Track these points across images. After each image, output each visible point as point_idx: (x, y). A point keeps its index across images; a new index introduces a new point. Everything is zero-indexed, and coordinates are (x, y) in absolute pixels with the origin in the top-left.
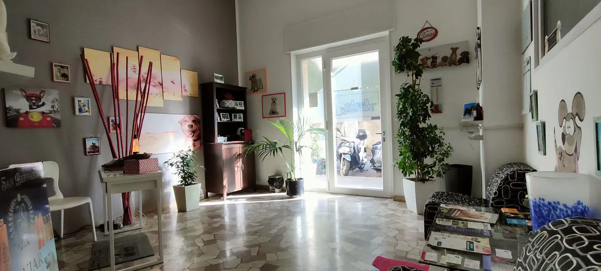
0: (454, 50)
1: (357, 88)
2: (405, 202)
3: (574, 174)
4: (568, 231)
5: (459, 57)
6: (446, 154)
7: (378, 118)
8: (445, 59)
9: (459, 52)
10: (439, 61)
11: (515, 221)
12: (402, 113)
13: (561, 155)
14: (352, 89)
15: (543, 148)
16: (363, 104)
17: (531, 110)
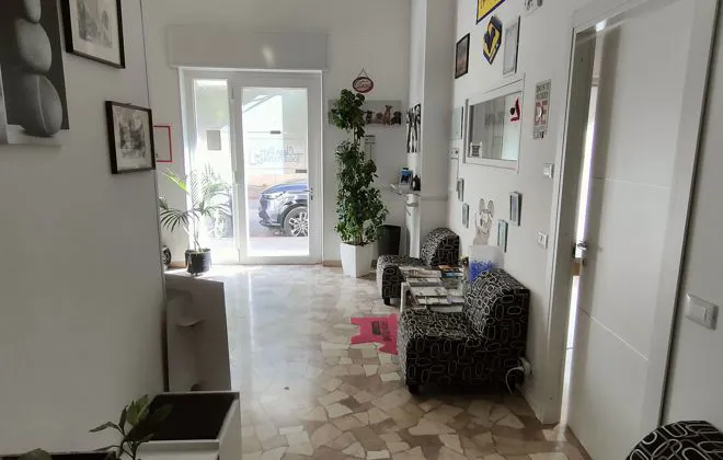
0: (389, 108)
1: (279, 132)
2: (341, 266)
3: (485, 246)
4: (489, 276)
5: (392, 116)
6: (383, 216)
7: (305, 171)
8: (379, 116)
9: (392, 111)
10: (374, 116)
11: (450, 274)
12: (345, 175)
13: (479, 232)
14: (273, 132)
15: (466, 220)
16: (286, 153)
17: (458, 189)
